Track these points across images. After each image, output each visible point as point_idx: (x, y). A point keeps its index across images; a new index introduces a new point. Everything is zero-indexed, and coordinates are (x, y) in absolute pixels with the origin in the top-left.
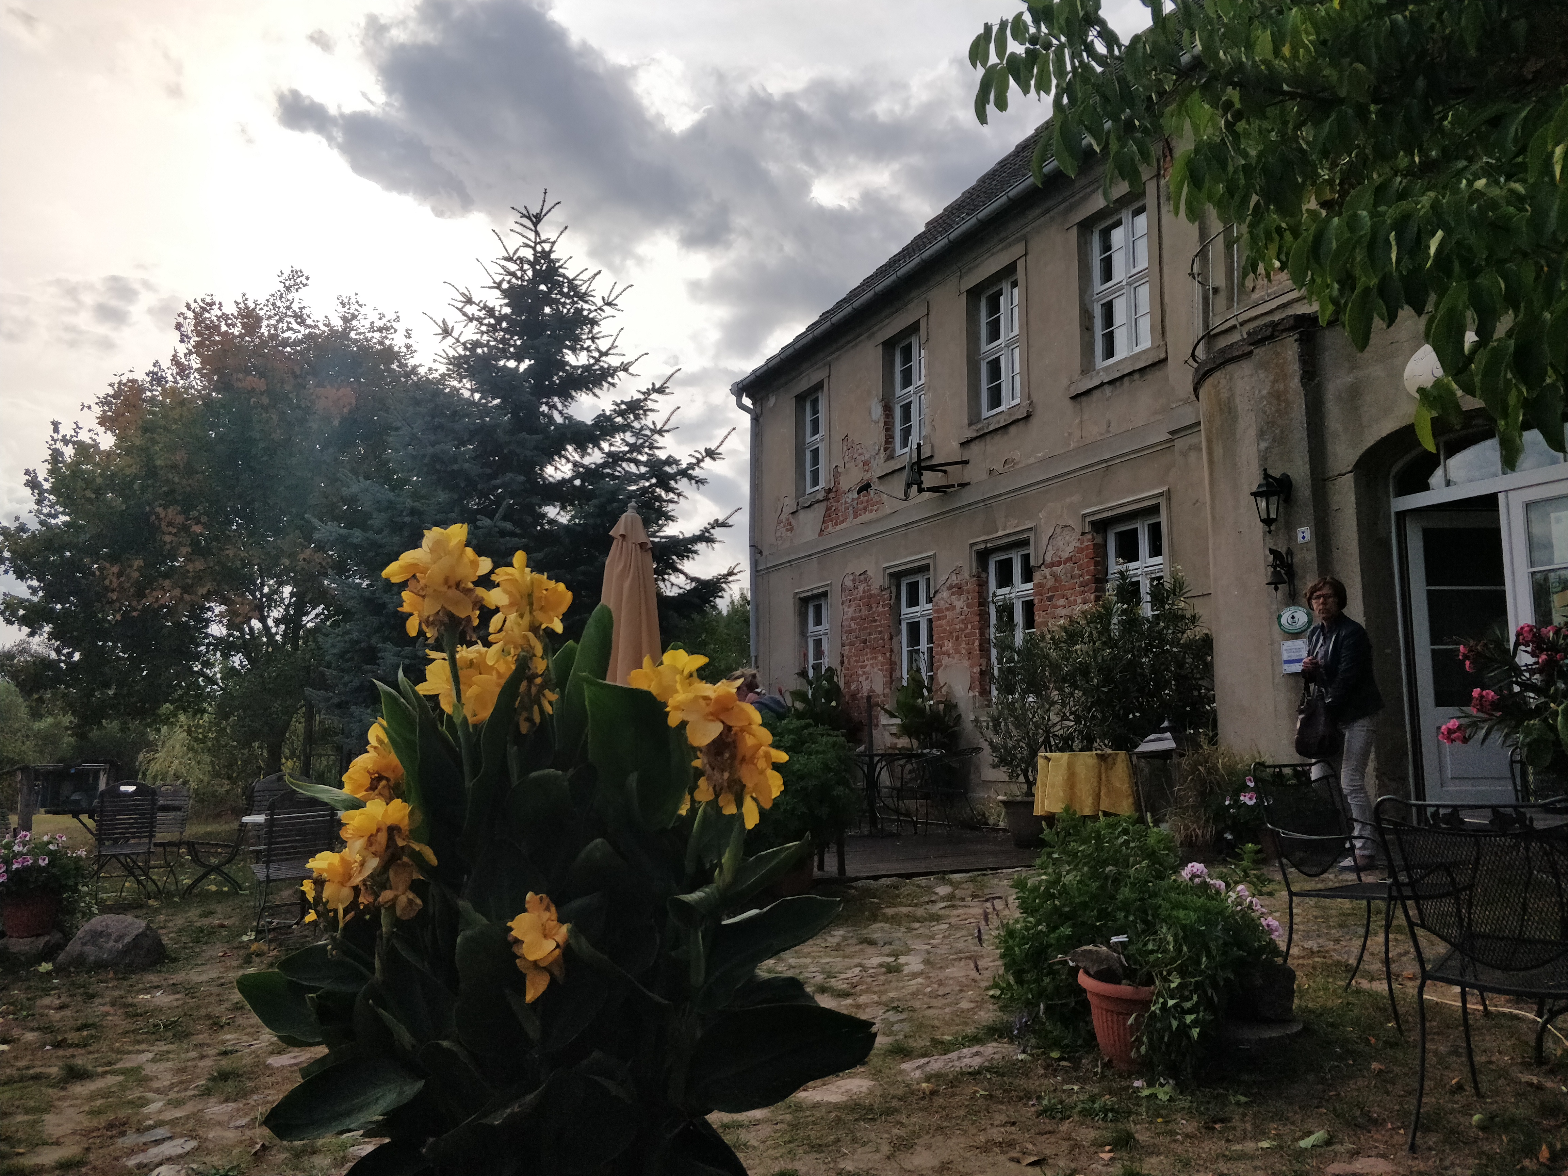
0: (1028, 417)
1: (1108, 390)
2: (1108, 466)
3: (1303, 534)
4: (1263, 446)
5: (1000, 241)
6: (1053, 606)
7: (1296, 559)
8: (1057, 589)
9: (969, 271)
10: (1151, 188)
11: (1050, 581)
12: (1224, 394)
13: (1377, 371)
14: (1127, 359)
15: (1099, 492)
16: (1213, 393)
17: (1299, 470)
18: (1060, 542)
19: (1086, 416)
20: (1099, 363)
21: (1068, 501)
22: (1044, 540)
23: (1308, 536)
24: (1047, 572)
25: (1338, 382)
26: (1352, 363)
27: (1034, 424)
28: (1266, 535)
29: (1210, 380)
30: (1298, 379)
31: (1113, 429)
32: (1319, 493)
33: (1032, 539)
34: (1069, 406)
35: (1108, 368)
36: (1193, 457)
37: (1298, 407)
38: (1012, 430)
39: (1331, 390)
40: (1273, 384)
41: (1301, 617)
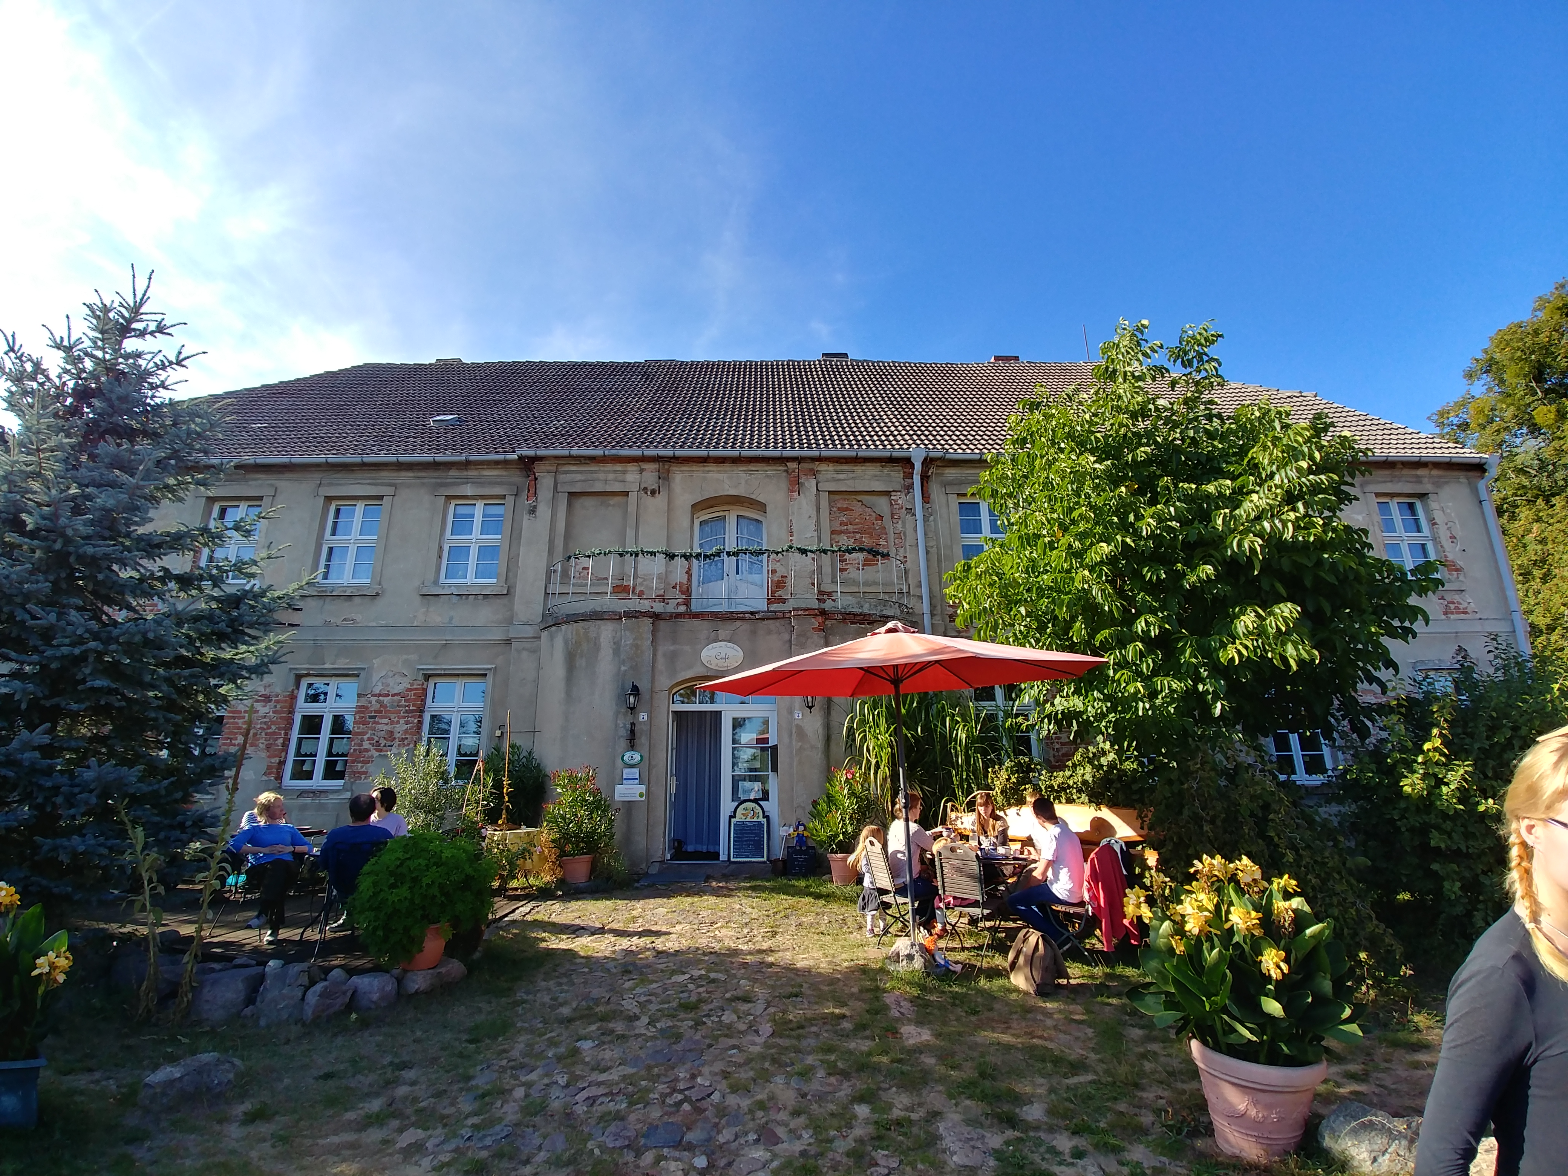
0: (377, 595)
1: (455, 599)
2: (446, 643)
3: (643, 716)
4: (623, 668)
5: (370, 478)
6: (375, 723)
7: (637, 728)
8: (381, 712)
9: (330, 484)
10: (510, 500)
11: (375, 706)
12: (592, 635)
13: (687, 648)
14: (473, 585)
15: (436, 657)
16: (582, 631)
17: (643, 686)
18: (391, 681)
19: (431, 609)
20: (442, 579)
21: (405, 657)
22: (375, 677)
23: (646, 718)
24: (374, 699)
25: (665, 647)
26: (674, 641)
27: (380, 602)
28: (625, 714)
29: (581, 624)
30: (649, 642)
31: (455, 622)
32: (652, 698)
33: (363, 674)
34: (419, 598)
35: (457, 586)
36: (525, 654)
37: (648, 655)
38: (357, 600)
39: (661, 650)
40: (634, 639)
41: (637, 757)
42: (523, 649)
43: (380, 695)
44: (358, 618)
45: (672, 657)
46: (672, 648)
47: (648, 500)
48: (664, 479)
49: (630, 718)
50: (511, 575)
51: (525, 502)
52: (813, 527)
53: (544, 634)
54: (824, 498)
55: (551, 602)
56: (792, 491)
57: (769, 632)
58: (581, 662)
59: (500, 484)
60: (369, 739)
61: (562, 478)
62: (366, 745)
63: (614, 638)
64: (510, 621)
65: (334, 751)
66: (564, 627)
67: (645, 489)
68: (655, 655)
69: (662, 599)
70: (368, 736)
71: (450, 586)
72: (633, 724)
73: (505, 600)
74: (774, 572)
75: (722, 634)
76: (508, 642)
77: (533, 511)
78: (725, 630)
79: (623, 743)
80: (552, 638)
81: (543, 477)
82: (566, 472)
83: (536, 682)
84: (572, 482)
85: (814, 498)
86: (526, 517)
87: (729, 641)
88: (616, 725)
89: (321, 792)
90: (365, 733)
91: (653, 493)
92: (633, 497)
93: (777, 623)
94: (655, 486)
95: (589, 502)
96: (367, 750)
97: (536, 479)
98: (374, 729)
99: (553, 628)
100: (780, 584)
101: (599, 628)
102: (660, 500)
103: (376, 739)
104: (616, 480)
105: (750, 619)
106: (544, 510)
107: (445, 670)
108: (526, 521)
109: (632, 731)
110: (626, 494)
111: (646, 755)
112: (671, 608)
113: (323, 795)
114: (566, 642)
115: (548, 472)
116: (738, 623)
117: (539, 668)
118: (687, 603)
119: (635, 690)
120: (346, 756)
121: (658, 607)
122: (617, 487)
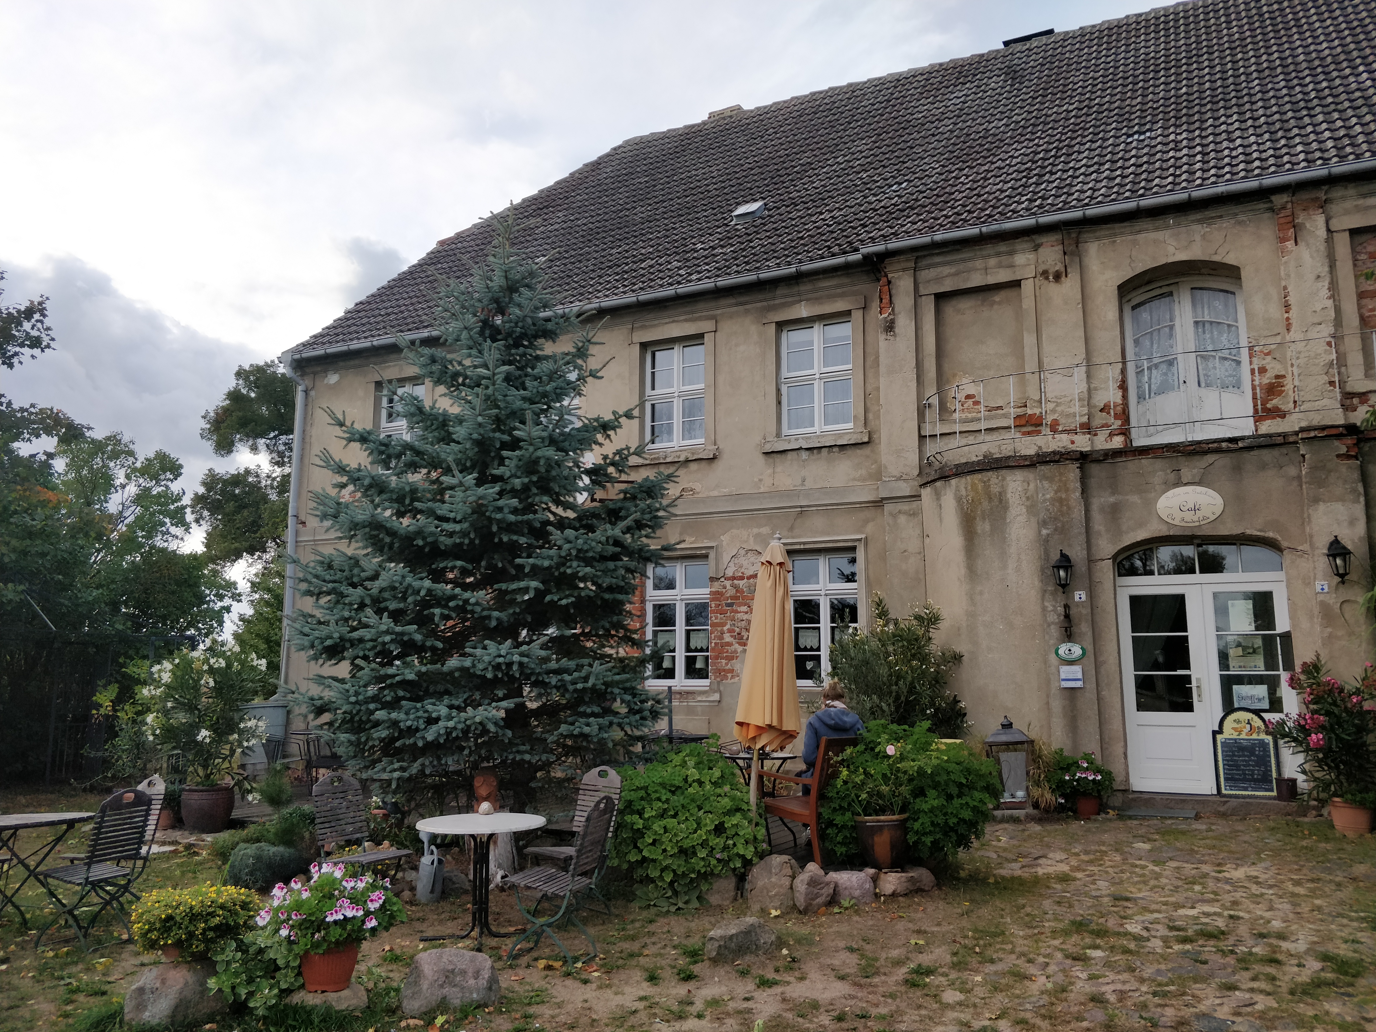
0: (714, 458)
1: (804, 455)
2: (802, 512)
3: (1080, 596)
4: (1044, 532)
5: (686, 313)
6: (732, 611)
7: (1073, 612)
8: (737, 598)
9: (643, 327)
10: (857, 315)
11: (731, 592)
12: (995, 489)
13: (1135, 498)
14: (823, 434)
15: (791, 529)
16: (980, 486)
17: (1077, 553)
18: (743, 561)
19: (779, 469)
20: (785, 431)
21: (756, 531)
22: (726, 558)
23: (1084, 597)
24: (728, 583)
25: (1101, 500)
26: (1114, 490)
27: (720, 466)
28: (1054, 594)
29: (978, 476)
30: (1078, 494)
31: (809, 484)
32: (1089, 569)
33: (712, 555)
34: (762, 459)
35: (807, 438)
36: (902, 519)
37: (1078, 513)
38: (693, 466)
39: (1096, 503)
40: (1056, 492)
41: (1077, 651)
42: (900, 512)
43: (733, 578)
44: (697, 486)
45: (1114, 511)
46: (1112, 499)
47: (1052, 289)
48: (1072, 254)
49: (1061, 599)
50: (871, 416)
51: (877, 316)
52: (1325, 292)
53: (926, 493)
54: (1343, 244)
55: (931, 448)
56: (1283, 240)
57: (1263, 467)
58: (983, 527)
59: (842, 295)
60: (730, 631)
61: (924, 275)
62: (727, 638)
63: (1026, 491)
64: (878, 475)
65: (693, 646)
66: (954, 482)
67: (1045, 274)
68: (1087, 511)
69: (1087, 428)
70: (728, 626)
71: (797, 437)
72: (1066, 607)
73: (866, 451)
74: (1263, 370)
75: (1187, 473)
76: (879, 504)
77: (890, 327)
78: (1189, 470)
79: (1055, 632)
80: (938, 495)
81: (899, 278)
82: (929, 267)
83: (922, 553)
84: (938, 280)
85: (1322, 247)
86: (882, 337)
87: (1199, 483)
88: (1044, 609)
89: (688, 693)
90: (723, 625)
91: (1057, 277)
92: (1027, 287)
93: (1276, 452)
94: (1059, 267)
95: (965, 304)
96: (729, 644)
97: (889, 282)
98: (733, 619)
99: (938, 484)
100: (1274, 389)
101: (1004, 479)
102: (1070, 286)
103: (737, 630)
104: (1000, 266)
105: (1228, 451)
106: (905, 324)
107: (804, 543)
108: (883, 342)
109: (1067, 616)
110: (1016, 284)
111: (1090, 648)
112: (1102, 442)
113: (690, 697)
114: (959, 499)
115: (904, 270)
116: (1210, 458)
117: (924, 536)
118: (1125, 432)
119: (1065, 562)
120: (707, 650)
121: (1082, 443)
122: (1003, 276)
